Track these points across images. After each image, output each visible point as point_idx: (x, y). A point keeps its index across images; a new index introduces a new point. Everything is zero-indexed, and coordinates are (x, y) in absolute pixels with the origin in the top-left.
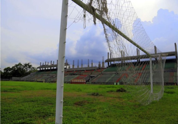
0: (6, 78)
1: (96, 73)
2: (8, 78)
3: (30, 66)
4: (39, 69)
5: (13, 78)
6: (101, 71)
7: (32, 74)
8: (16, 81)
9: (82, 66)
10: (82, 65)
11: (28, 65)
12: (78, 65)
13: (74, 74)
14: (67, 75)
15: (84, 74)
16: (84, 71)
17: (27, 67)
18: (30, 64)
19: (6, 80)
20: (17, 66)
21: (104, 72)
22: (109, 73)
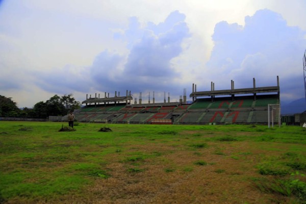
0: (40, 118)
1: (179, 110)
2: (42, 118)
3: (71, 100)
4: (85, 105)
5: (51, 117)
6: (186, 108)
7: (76, 112)
8: (55, 121)
9: (154, 101)
10: (154, 99)
11: (69, 97)
12: (149, 100)
13: (147, 112)
14: (136, 113)
15: (162, 111)
16: (160, 107)
17: (67, 101)
18: (71, 97)
19: (40, 121)
20: (52, 99)
21: (190, 108)
22: (197, 110)
